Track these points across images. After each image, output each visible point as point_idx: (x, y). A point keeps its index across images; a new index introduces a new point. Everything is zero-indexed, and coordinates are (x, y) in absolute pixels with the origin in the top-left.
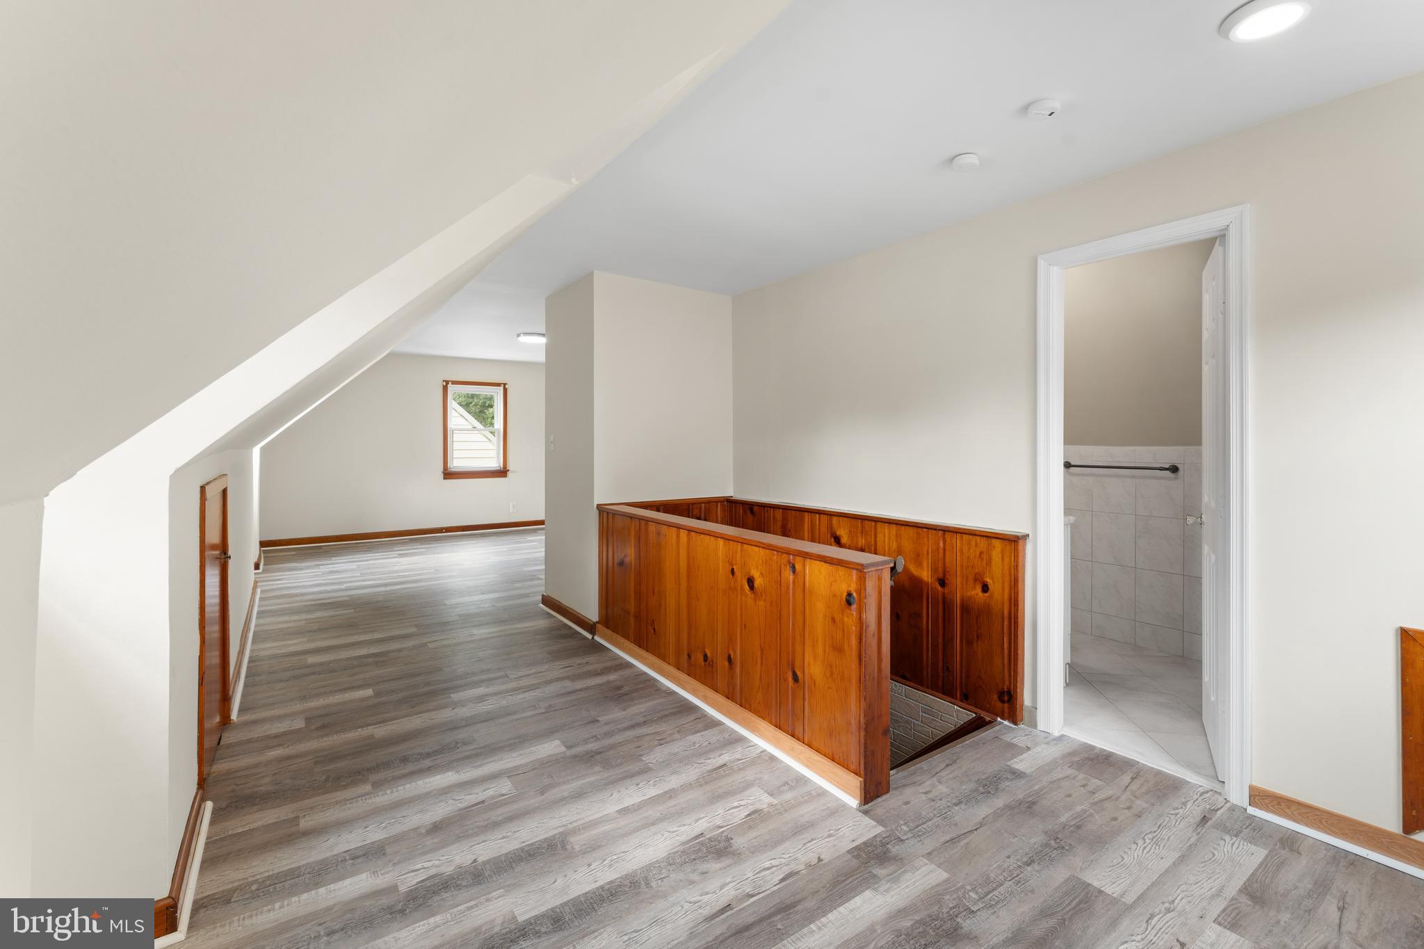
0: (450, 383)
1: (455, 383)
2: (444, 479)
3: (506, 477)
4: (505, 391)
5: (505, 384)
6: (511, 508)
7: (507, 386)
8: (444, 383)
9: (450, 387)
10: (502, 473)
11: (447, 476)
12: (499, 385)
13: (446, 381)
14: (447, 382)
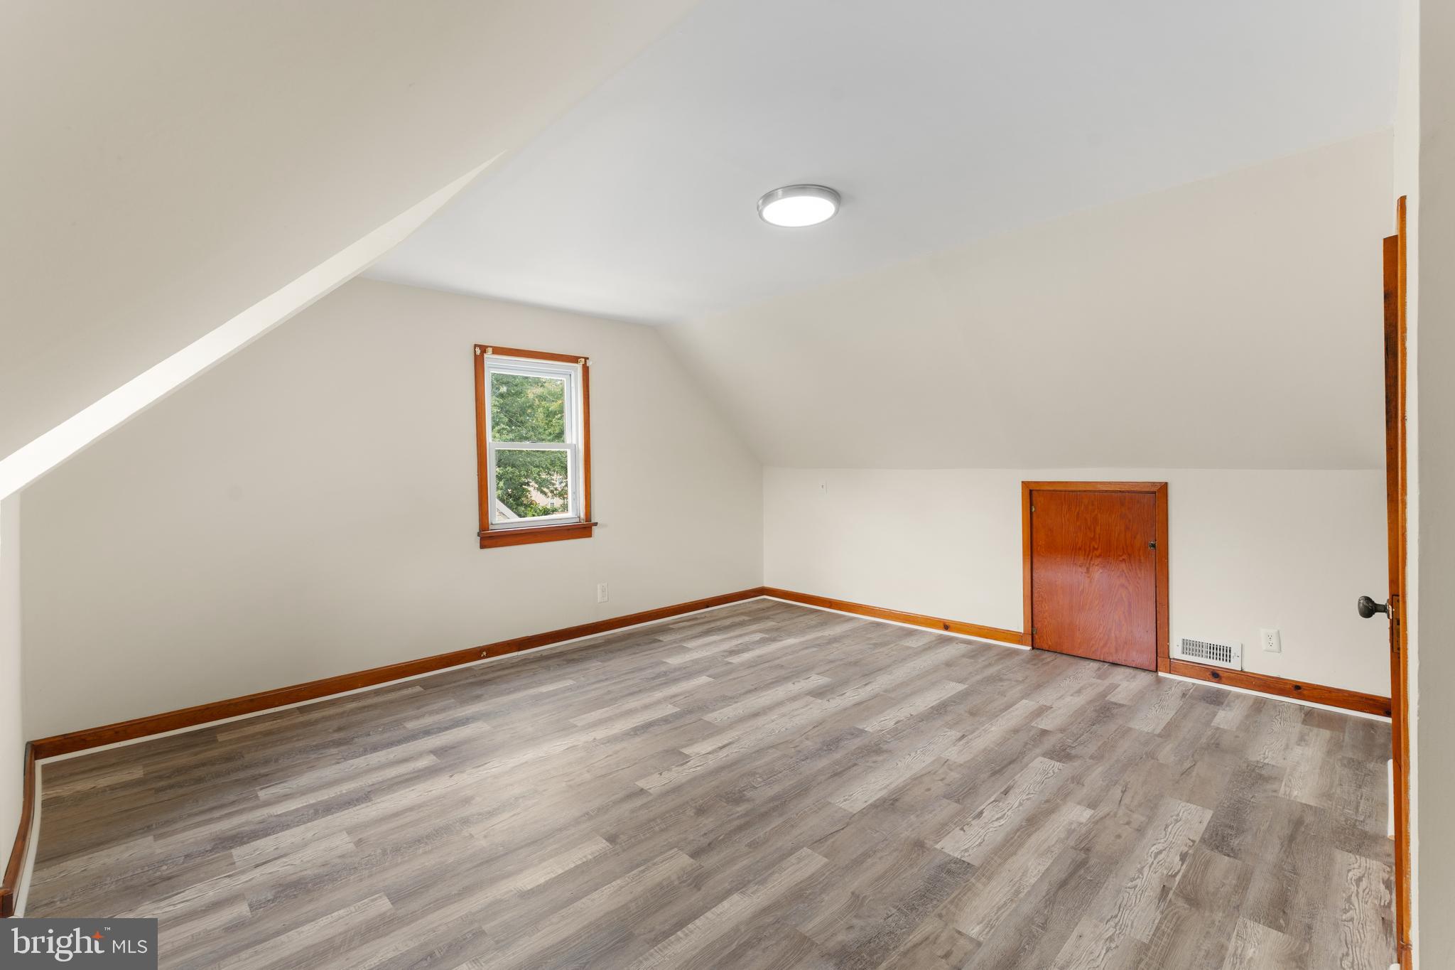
0: (490, 350)
1: (498, 351)
2: (482, 547)
3: (591, 536)
4: (586, 370)
5: (586, 359)
6: (599, 591)
7: (589, 363)
8: (478, 351)
9: (489, 357)
10: (583, 529)
11: (486, 543)
12: (574, 359)
13: (480, 346)
14: (484, 349)
